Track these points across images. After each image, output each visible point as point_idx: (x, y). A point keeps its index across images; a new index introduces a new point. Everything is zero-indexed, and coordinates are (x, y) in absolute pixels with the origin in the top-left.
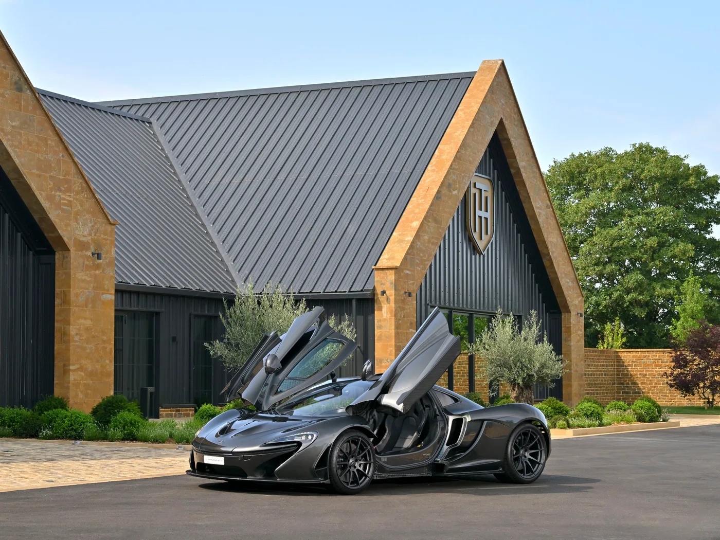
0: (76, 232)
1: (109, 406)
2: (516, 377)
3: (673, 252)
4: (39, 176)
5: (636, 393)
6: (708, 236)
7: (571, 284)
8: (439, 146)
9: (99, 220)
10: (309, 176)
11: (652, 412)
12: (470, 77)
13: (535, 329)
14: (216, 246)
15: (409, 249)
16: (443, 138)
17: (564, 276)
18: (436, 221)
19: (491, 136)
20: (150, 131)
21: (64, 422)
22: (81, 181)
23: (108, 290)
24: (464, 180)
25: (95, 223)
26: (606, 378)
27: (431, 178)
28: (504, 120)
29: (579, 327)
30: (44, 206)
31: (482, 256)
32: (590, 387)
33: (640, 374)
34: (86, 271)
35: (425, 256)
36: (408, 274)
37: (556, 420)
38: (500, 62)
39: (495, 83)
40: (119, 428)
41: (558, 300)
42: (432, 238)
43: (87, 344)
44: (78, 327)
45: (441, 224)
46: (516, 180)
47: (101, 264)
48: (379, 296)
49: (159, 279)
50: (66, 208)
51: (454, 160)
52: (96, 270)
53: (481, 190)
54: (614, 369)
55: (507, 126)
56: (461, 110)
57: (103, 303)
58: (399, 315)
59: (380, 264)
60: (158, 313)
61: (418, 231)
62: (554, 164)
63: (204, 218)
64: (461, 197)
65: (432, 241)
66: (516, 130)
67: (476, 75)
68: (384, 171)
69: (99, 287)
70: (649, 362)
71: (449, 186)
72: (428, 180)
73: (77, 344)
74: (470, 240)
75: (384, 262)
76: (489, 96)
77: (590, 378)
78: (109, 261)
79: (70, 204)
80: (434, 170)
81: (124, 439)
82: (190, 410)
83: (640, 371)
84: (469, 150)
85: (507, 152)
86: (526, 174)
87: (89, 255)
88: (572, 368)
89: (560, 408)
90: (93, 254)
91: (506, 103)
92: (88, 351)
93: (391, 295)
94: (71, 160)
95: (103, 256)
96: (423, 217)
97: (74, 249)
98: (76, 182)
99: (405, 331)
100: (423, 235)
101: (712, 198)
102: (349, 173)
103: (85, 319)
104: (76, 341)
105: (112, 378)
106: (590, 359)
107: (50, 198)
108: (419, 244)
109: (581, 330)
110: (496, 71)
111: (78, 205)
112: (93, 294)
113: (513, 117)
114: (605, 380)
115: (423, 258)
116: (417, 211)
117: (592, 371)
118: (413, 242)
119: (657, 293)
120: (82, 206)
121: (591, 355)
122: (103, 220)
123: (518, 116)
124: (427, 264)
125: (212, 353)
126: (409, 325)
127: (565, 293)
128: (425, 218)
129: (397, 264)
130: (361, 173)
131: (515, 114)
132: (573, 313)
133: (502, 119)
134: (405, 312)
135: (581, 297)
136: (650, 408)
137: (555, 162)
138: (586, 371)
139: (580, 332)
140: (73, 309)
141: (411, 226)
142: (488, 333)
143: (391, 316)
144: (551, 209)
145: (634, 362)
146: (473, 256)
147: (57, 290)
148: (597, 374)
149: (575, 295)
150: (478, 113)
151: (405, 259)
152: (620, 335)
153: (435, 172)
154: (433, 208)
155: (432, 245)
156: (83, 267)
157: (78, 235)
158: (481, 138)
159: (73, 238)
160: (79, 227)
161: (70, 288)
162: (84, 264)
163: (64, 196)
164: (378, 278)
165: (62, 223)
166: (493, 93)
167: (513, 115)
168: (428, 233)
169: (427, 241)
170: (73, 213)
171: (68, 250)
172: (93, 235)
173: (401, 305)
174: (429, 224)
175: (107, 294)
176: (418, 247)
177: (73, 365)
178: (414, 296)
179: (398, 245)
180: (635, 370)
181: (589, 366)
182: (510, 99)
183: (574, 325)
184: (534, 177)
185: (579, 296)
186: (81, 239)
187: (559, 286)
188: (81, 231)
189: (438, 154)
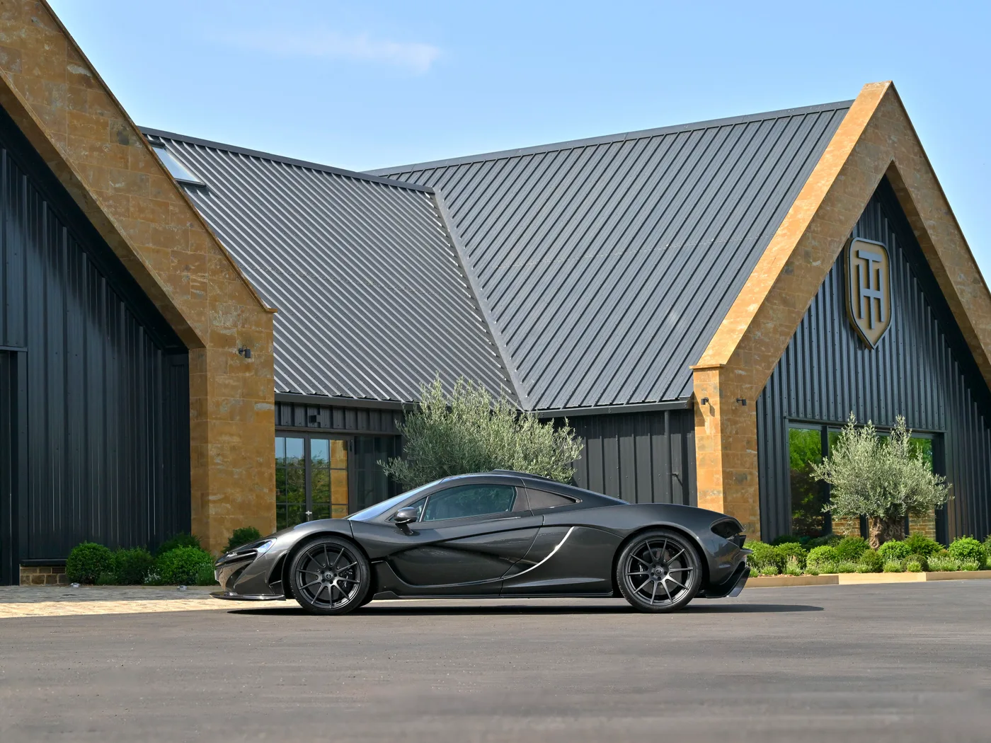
0: (214, 324)
2: (877, 507)
4: (158, 252)
8: (796, 202)
9: (248, 307)
12: (843, 108)
13: (905, 441)
14: (497, 349)
15: (742, 341)
18: (785, 302)
19: (876, 186)
20: (430, 203)
22: (220, 257)
23: (264, 398)
24: (832, 247)
25: (243, 312)
27: (779, 246)
28: (897, 164)
30: (164, 289)
31: (873, 351)
34: (230, 373)
35: (769, 352)
36: (741, 375)
38: (888, 84)
39: (880, 114)
42: (781, 325)
43: (235, 468)
44: (219, 445)
45: (795, 307)
46: (923, 246)
47: (253, 363)
48: (700, 406)
49: (398, 392)
50: (198, 292)
51: (813, 220)
52: (245, 372)
53: (867, 261)
55: (902, 172)
56: (829, 152)
57: (257, 414)
58: (728, 431)
59: (702, 363)
60: (398, 437)
61: (756, 317)
63: (486, 313)
64: (827, 271)
65: (779, 330)
66: (919, 177)
67: (854, 103)
69: (250, 394)
71: (807, 255)
72: (776, 248)
73: (218, 467)
74: (853, 330)
75: (707, 359)
76: (870, 130)
78: (265, 360)
79: (203, 286)
80: (784, 235)
84: (839, 205)
85: (905, 207)
86: (937, 236)
87: (234, 352)
89: (928, 547)
90: (240, 351)
91: (899, 140)
92: (236, 476)
93: (715, 404)
94: (204, 231)
95: (253, 353)
96: (764, 297)
98: (213, 258)
99: (739, 453)
100: (765, 321)
103: (231, 435)
104: (218, 464)
105: (274, 512)
107: (173, 280)
110: (881, 97)
111: (216, 287)
112: (241, 403)
113: (913, 160)
115: (766, 353)
116: (757, 290)
118: (748, 331)
120: (221, 288)
122: (255, 308)
123: (920, 157)
124: (773, 362)
126: (745, 443)
128: (767, 299)
129: (725, 362)
131: (915, 155)
133: (893, 163)
134: (738, 426)
140: (212, 422)
141: (746, 311)
143: (717, 434)
144: (981, 284)
146: (859, 353)
147: (192, 398)
150: (851, 155)
151: (736, 354)
153: (786, 237)
154: (779, 285)
155: (781, 335)
156: (226, 368)
157: (217, 326)
158: (858, 190)
159: (209, 331)
160: (219, 317)
161: (207, 395)
162: (227, 364)
163: (194, 277)
164: (698, 383)
165: (192, 312)
166: (876, 127)
167: (912, 156)
168: (772, 319)
169: (771, 330)
170: (208, 299)
171: (203, 346)
172: (239, 327)
173: (730, 416)
174: (775, 307)
175: (263, 402)
176: (757, 338)
177: (215, 494)
178: (751, 403)
179: (728, 336)
182: (906, 135)
184: (951, 241)
186: (221, 332)
188: (221, 321)
189: (793, 212)
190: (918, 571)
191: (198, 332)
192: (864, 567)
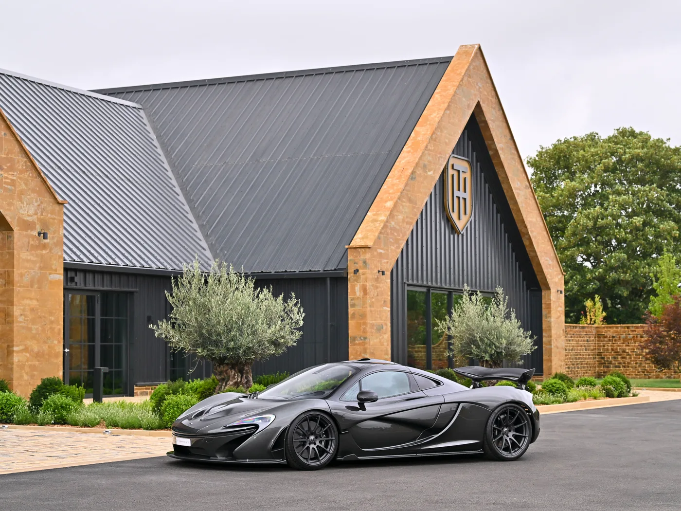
0: (20, 212)
1: (44, 389)
7: (551, 262)
8: (415, 128)
9: (46, 199)
11: (621, 388)
12: (447, 61)
13: (502, 306)
15: (383, 228)
16: (420, 120)
17: (543, 254)
18: (410, 200)
19: (468, 118)
22: (25, 160)
23: (56, 270)
24: (440, 161)
25: (42, 203)
26: (587, 353)
27: (406, 159)
28: (481, 103)
29: (559, 304)
31: (460, 236)
32: (571, 362)
34: (31, 251)
35: (399, 236)
36: (381, 253)
38: (477, 47)
39: (472, 67)
40: (49, 412)
41: (539, 278)
42: (407, 217)
43: (33, 325)
44: (22, 308)
45: (416, 204)
46: (494, 161)
47: (48, 243)
48: (352, 274)
50: (9, 187)
51: (429, 142)
52: (42, 250)
54: (595, 343)
55: (484, 109)
56: (438, 93)
57: (51, 282)
58: (372, 293)
59: (353, 244)
60: (132, 293)
61: (391, 211)
64: (437, 179)
65: (406, 221)
66: (494, 112)
67: (454, 59)
69: (46, 267)
70: (629, 337)
71: (424, 167)
72: (403, 161)
73: (21, 324)
74: (449, 221)
75: (358, 241)
76: (466, 78)
77: (570, 353)
78: (57, 241)
79: (13, 183)
80: (409, 152)
81: (54, 423)
83: (620, 346)
84: (445, 132)
85: (484, 135)
86: (504, 155)
87: (34, 234)
88: (552, 343)
90: (39, 234)
91: (483, 86)
92: (34, 332)
93: (364, 274)
94: (15, 139)
95: (50, 236)
96: (397, 196)
97: (18, 228)
98: (20, 161)
99: (379, 309)
100: (397, 214)
103: (31, 299)
104: (21, 322)
105: (61, 359)
106: (570, 334)
108: (393, 223)
109: (561, 307)
110: (473, 55)
111: (22, 183)
112: (39, 274)
113: (491, 100)
114: (586, 355)
115: (397, 237)
116: (392, 191)
117: (573, 346)
118: (386, 222)
119: (640, 271)
120: (26, 184)
121: (572, 331)
122: (50, 200)
123: (495, 99)
124: (403, 241)
125: (156, 334)
126: (382, 303)
127: (545, 271)
128: (399, 198)
129: (371, 243)
131: (492, 97)
132: (553, 290)
133: (479, 102)
134: (378, 290)
135: (561, 275)
136: (619, 384)
137: (542, 148)
138: (567, 346)
139: (560, 309)
140: (17, 289)
141: (385, 206)
143: (364, 295)
144: (530, 190)
145: (614, 337)
146: (452, 236)
147: (1, 270)
148: (577, 349)
149: (555, 273)
150: (453, 95)
151: (378, 238)
152: (600, 310)
153: (410, 153)
154: (407, 188)
155: (407, 224)
156: (28, 247)
157: (22, 214)
158: (457, 121)
159: (17, 218)
160: (24, 207)
161: (14, 268)
162: (29, 243)
163: (6, 175)
164: (352, 258)
165: (4, 202)
166: (469, 76)
167: (490, 98)
168: (402, 213)
169: (401, 221)
170: (16, 192)
171: (11, 230)
172: (39, 215)
173: (374, 283)
174: (404, 204)
175: (55, 274)
176: (392, 226)
177: (17, 346)
178: (388, 274)
179: (372, 224)
180: (615, 345)
181: (570, 341)
182: (487, 83)
183: (554, 301)
184: (513, 158)
185: (559, 274)
186: (25, 219)
187: (539, 265)
188: (25, 210)
189: (414, 136)
191: (8, 219)
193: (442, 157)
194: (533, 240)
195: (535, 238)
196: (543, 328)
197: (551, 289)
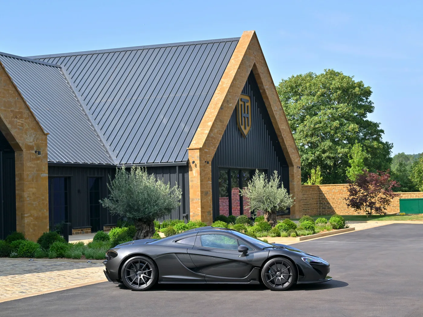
2: (267, 207)
3: (347, 129)
4: (5, 110)
5: (329, 208)
6: (365, 119)
7: (293, 151)
8: (221, 79)
9: (38, 133)
10: (150, 97)
11: (340, 223)
12: (237, 40)
13: (277, 181)
14: (100, 137)
15: (207, 138)
16: (224, 75)
17: (289, 147)
18: (221, 121)
19: (249, 73)
20: (61, 72)
21: (24, 248)
22: (28, 112)
23: (44, 171)
24: (236, 98)
25: (36, 135)
28: (256, 64)
29: (298, 174)
30: (8, 127)
31: (245, 139)
32: (305, 206)
33: (331, 198)
34: (32, 162)
35: (215, 141)
36: (206, 152)
37: (290, 232)
38: (253, 32)
39: (251, 44)
40: (54, 251)
41: (287, 160)
42: (219, 131)
43: (34, 202)
44: (28, 193)
45: (223, 123)
46: (263, 96)
47: (40, 157)
48: (191, 164)
49: (70, 159)
50: (20, 127)
51: (230, 88)
52: (37, 161)
53: (244, 102)
54: (317, 195)
55: (258, 67)
56: (233, 59)
57: (42, 178)
58: (202, 174)
59: (191, 147)
60: (69, 178)
61: (211, 128)
62: (282, 81)
63: (93, 121)
64: (234, 108)
66: (263, 69)
67: (240, 39)
68: (191, 94)
69: (39, 170)
70: (336, 191)
71: (228, 101)
72: (216, 99)
74: (239, 130)
75: (193, 146)
76: (248, 51)
77: (304, 201)
79: (22, 125)
80: (219, 93)
81: (57, 257)
82: (88, 230)
83: (331, 196)
85: (258, 81)
86: (268, 92)
87: (33, 152)
88: (295, 196)
89: (292, 224)
90: (36, 152)
91: (257, 54)
92: (34, 206)
93: (198, 164)
94: (22, 101)
95: (41, 153)
97: (25, 150)
98: (25, 113)
99: (206, 183)
100: (214, 129)
101: (367, 99)
102: (172, 95)
103: (32, 188)
104: (28, 201)
105: (48, 219)
107: (11, 123)
108: (212, 134)
109: (299, 176)
110: (251, 37)
111: (27, 125)
112: (36, 174)
113: (261, 61)
114: (313, 202)
115: (215, 142)
117: (306, 197)
118: (209, 133)
119: (339, 151)
120: (28, 125)
121: (305, 189)
122: (41, 133)
124: (216, 146)
125: (103, 205)
126: (208, 179)
127: (291, 156)
128: (215, 120)
129: (201, 147)
130: (179, 95)
131: (262, 60)
132: (295, 167)
134: (205, 172)
136: (339, 221)
137: (282, 80)
138: (302, 198)
139: (299, 177)
140: (26, 183)
141: (207, 125)
142: (251, 183)
143: (198, 175)
144: (282, 111)
145: (328, 191)
146: (241, 139)
147: (17, 173)
148: (308, 199)
149: (296, 157)
150: (242, 61)
151: (205, 143)
152: (319, 176)
154: (219, 114)
155: (219, 134)
156: (31, 159)
157: (27, 142)
158: (244, 74)
159: (24, 144)
161: (24, 171)
162: (31, 157)
163: (18, 121)
164: (190, 155)
165: (18, 136)
166: (250, 49)
168: (217, 128)
169: (216, 133)
170: (24, 130)
171: (22, 151)
172: (35, 141)
173: (203, 168)
174: (217, 123)
175: (44, 173)
176: (212, 136)
177: (27, 214)
178: (210, 163)
179: (201, 135)
180: (328, 196)
181: (304, 195)
182: (259, 52)
183: (295, 173)
184: (273, 94)
185: (298, 157)
186: (29, 144)
187: (287, 153)
188: (28, 139)
189: (221, 84)
190: (295, 237)
191: (20, 145)
192: (274, 235)
193: (236, 96)
194: (284, 139)
195: (285, 138)
196: (290, 188)
197: (294, 166)
